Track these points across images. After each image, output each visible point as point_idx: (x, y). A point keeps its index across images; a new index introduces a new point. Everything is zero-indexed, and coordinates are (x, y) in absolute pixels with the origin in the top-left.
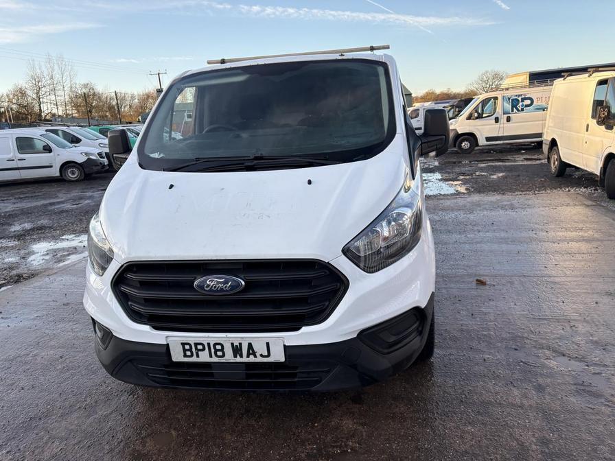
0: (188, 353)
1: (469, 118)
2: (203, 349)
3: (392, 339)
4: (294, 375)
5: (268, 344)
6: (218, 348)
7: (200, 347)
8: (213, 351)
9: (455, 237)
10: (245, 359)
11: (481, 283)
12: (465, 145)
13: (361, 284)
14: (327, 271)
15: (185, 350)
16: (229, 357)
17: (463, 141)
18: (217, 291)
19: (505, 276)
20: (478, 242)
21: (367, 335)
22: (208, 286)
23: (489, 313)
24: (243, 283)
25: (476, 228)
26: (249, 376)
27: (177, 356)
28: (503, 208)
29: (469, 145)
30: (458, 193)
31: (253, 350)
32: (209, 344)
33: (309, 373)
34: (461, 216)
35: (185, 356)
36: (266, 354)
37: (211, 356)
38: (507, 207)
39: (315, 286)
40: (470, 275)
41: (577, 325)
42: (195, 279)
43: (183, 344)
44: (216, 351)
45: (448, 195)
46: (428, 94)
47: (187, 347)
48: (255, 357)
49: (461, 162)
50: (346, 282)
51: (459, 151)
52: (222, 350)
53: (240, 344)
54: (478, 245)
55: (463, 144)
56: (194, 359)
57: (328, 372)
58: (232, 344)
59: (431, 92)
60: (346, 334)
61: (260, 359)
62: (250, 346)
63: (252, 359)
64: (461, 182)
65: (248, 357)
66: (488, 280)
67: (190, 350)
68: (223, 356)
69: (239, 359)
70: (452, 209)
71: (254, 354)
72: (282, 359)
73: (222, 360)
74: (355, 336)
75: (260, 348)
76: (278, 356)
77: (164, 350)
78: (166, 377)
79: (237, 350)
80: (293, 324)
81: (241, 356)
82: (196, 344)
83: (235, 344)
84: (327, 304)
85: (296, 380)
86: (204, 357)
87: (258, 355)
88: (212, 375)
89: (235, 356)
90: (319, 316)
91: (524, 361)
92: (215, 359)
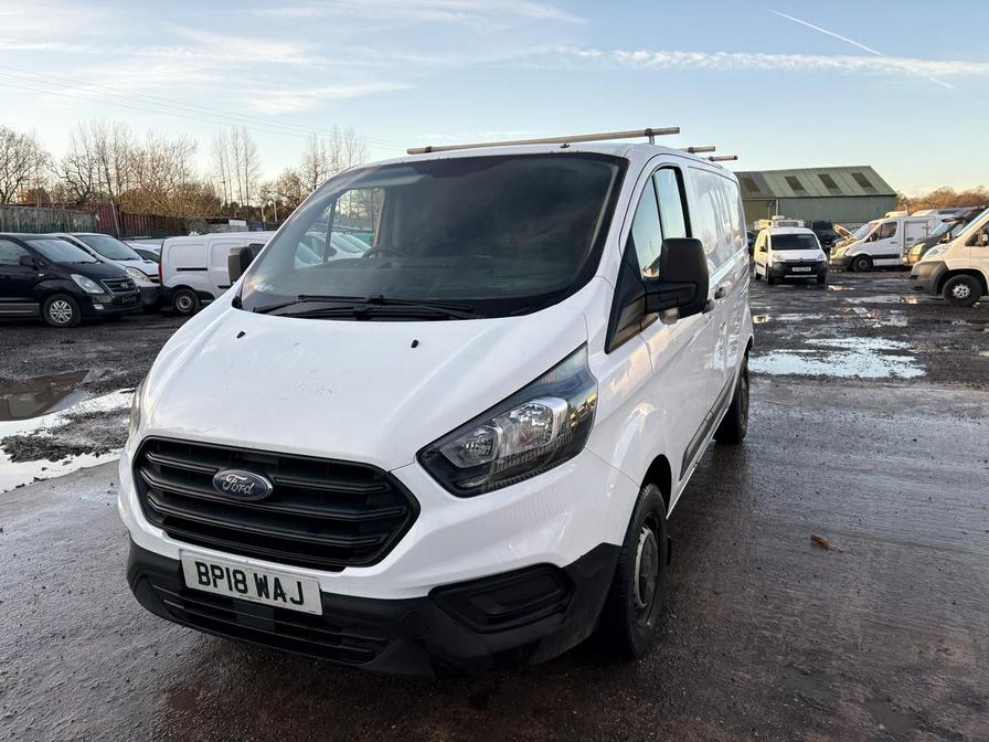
0: (204, 579)
1: (972, 242)
2: (221, 577)
3: (497, 611)
4: (338, 640)
5: (299, 584)
6: (238, 578)
7: (217, 572)
8: (233, 581)
9: (829, 456)
10: (271, 602)
11: (819, 544)
12: (961, 291)
13: (439, 511)
14: (387, 485)
15: (200, 574)
16: (252, 594)
17: (957, 283)
18: (236, 493)
19: (874, 538)
20: (864, 471)
21: (448, 597)
22: (228, 483)
23: (798, 600)
24: (270, 486)
25: (876, 445)
26: (279, 628)
27: (192, 581)
28: (958, 413)
29: (967, 291)
30: (894, 378)
31: (281, 590)
32: (227, 570)
33: (358, 640)
34: (865, 419)
35: (201, 582)
36: (298, 599)
37: (231, 589)
38: (965, 413)
39: (372, 507)
40: (805, 528)
41: (952, 649)
42: (218, 470)
43: (198, 564)
44: (237, 581)
45: (870, 380)
46: (938, 194)
47: (203, 569)
48: (285, 600)
49: (950, 322)
50: (414, 506)
51: (949, 302)
52: (244, 581)
53: (265, 577)
54: (862, 476)
55: (957, 289)
56: (210, 589)
57: (383, 644)
58: (255, 575)
59: (944, 191)
60: (408, 589)
61: (290, 606)
62: (277, 582)
63: (279, 603)
64: (912, 359)
65: (276, 598)
66: (835, 542)
67: (206, 574)
68: (245, 591)
69: (264, 600)
70: (857, 405)
71: (283, 595)
72: (319, 612)
73: (244, 597)
74: (426, 595)
75: (290, 590)
76: (313, 606)
77: (176, 568)
78: (182, 607)
79: (262, 586)
80: (334, 560)
81: (268, 597)
82: (213, 567)
83: (259, 576)
84: (383, 537)
85: (340, 647)
86: (222, 588)
87: (288, 600)
88: (233, 616)
89: (260, 595)
90: (371, 553)
91: (804, 695)
92: (236, 594)
